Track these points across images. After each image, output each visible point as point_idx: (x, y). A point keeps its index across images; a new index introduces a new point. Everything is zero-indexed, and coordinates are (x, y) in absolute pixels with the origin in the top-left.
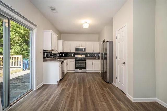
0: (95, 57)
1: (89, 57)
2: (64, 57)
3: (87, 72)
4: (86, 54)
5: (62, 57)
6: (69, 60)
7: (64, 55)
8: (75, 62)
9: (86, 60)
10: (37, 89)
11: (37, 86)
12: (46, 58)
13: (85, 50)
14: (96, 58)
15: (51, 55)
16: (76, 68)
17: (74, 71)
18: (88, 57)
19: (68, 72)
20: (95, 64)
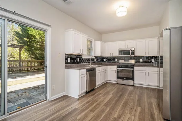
0: (153, 63)
1: (142, 63)
2: (105, 62)
3: (135, 85)
4: (137, 58)
5: (103, 62)
6: (108, 66)
7: (105, 60)
8: (118, 70)
9: (133, 68)
10: (52, 100)
11: (52, 97)
12: (70, 63)
13: (133, 53)
14: (154, 65)
15: (80, 59)
16: (118, 78)
17: (116, 82)
18: (140, 63)
19: (108, 81)
20: (150, 74)
